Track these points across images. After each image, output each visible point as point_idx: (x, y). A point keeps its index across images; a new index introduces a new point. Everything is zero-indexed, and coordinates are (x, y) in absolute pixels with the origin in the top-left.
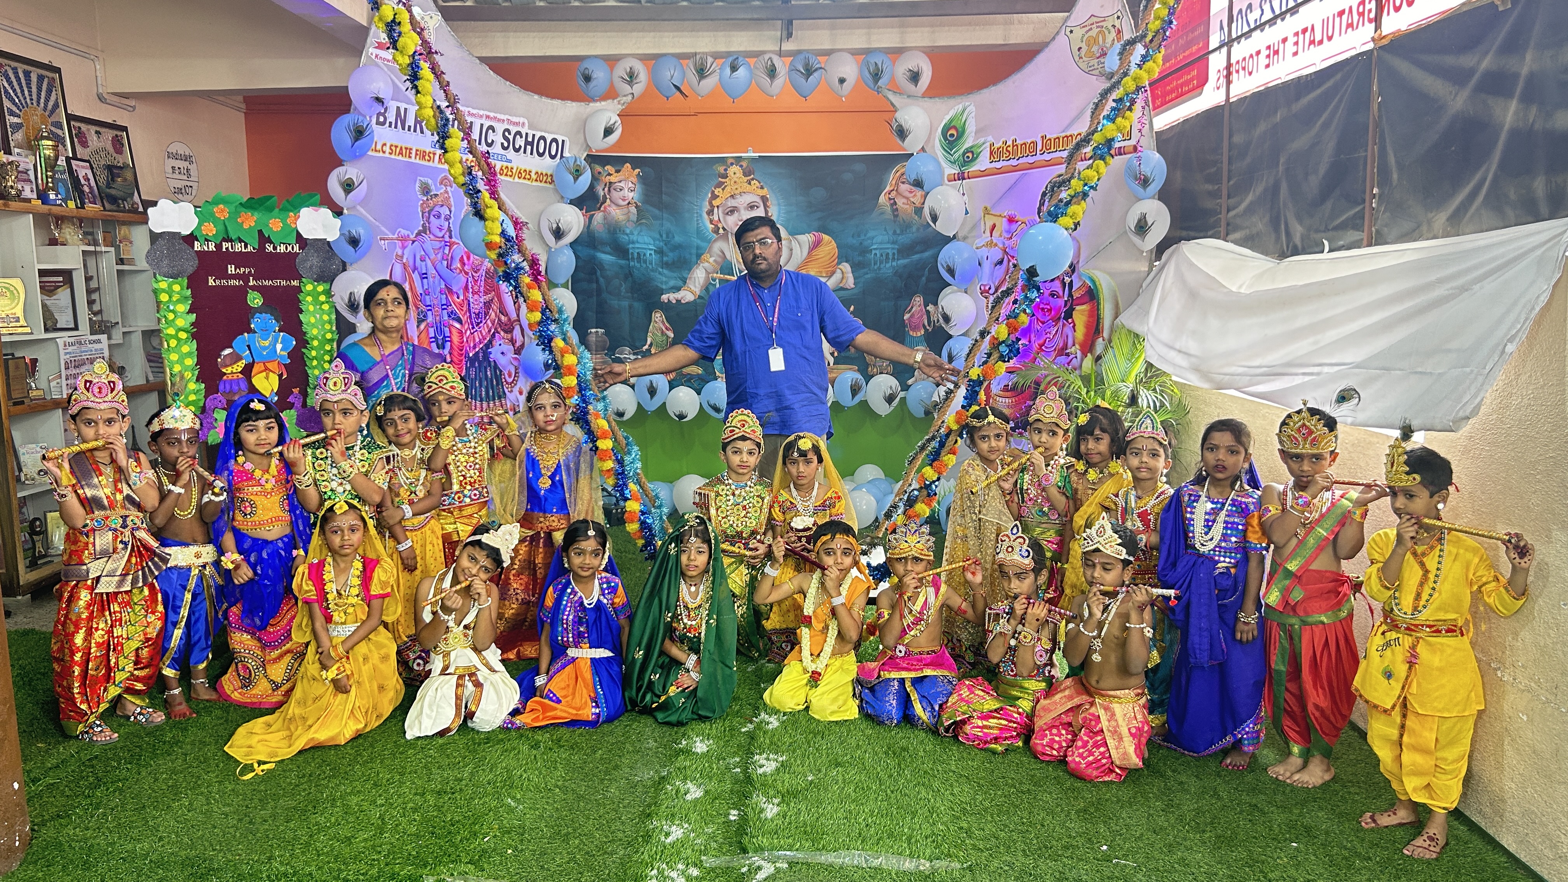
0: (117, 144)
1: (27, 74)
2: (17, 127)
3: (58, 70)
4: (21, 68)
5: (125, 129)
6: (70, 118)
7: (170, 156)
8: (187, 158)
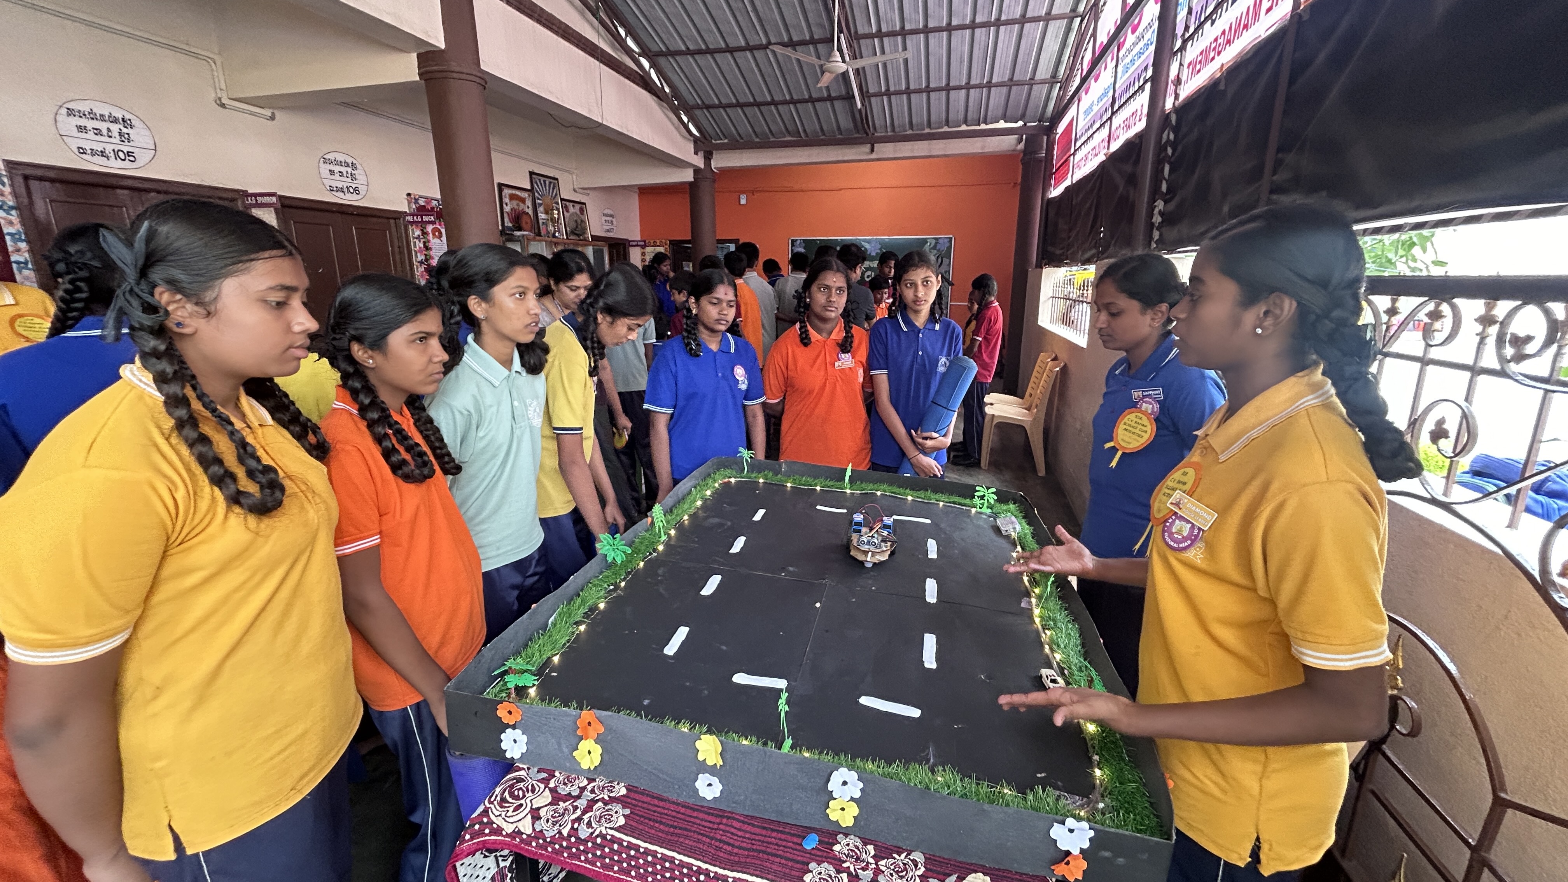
0: (581, 210)
1: (545, 182)
2: (540, 205)
3: (557, 179)
4: (542, 179)
5: (584, 204)
6: (562, 200)
7: (605, 215)
8: (611, 216)
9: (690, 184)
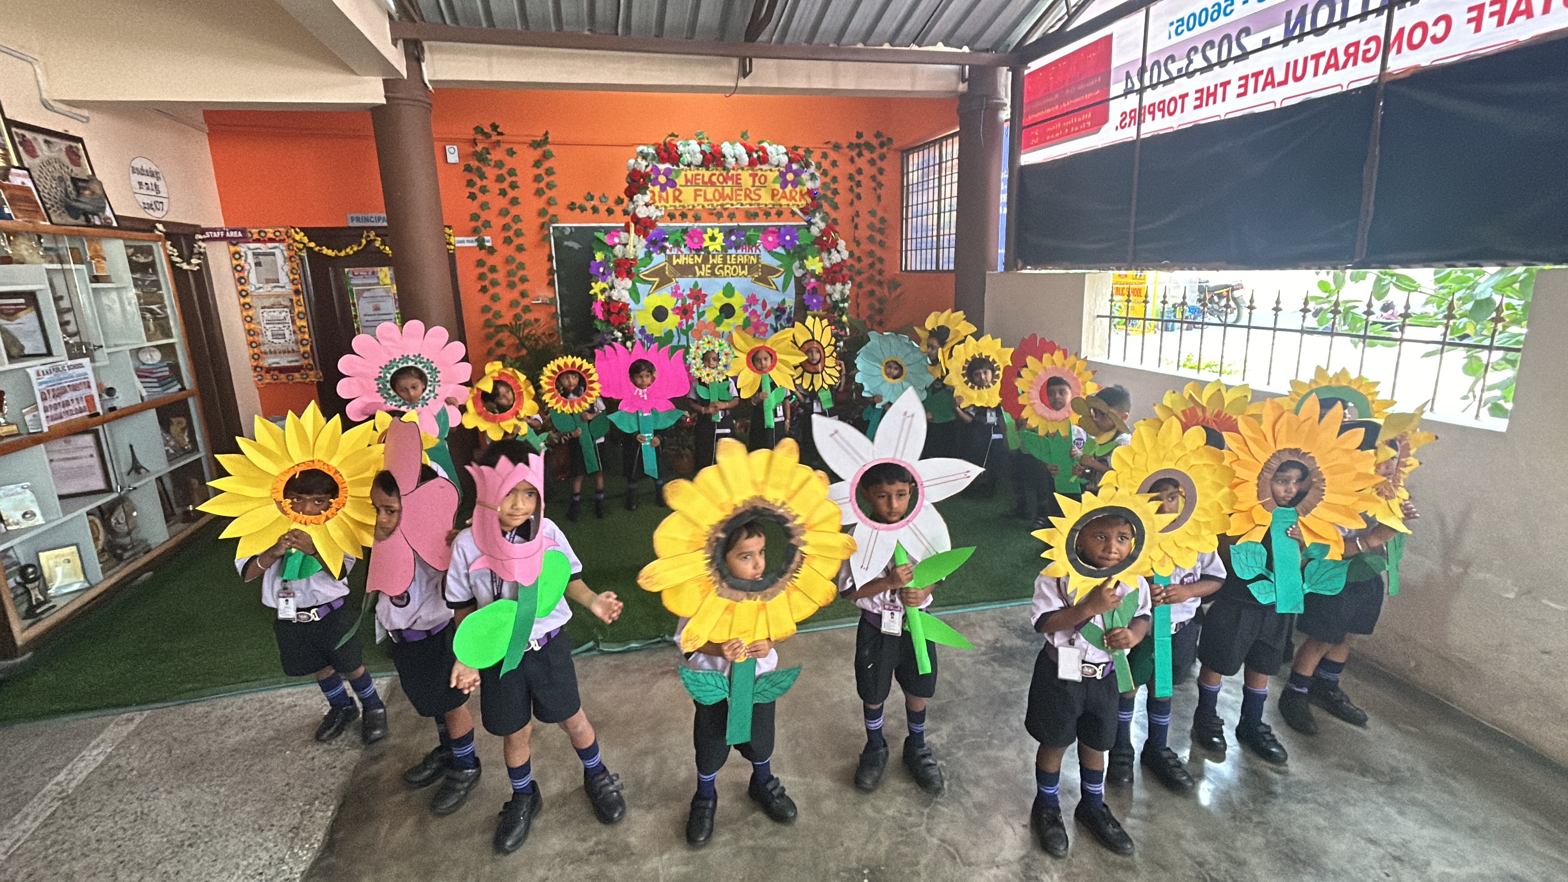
5: (79, 139)
6: (9, 124)
7: (135, 170)
8: (152, 174)
9: (375, 110)
